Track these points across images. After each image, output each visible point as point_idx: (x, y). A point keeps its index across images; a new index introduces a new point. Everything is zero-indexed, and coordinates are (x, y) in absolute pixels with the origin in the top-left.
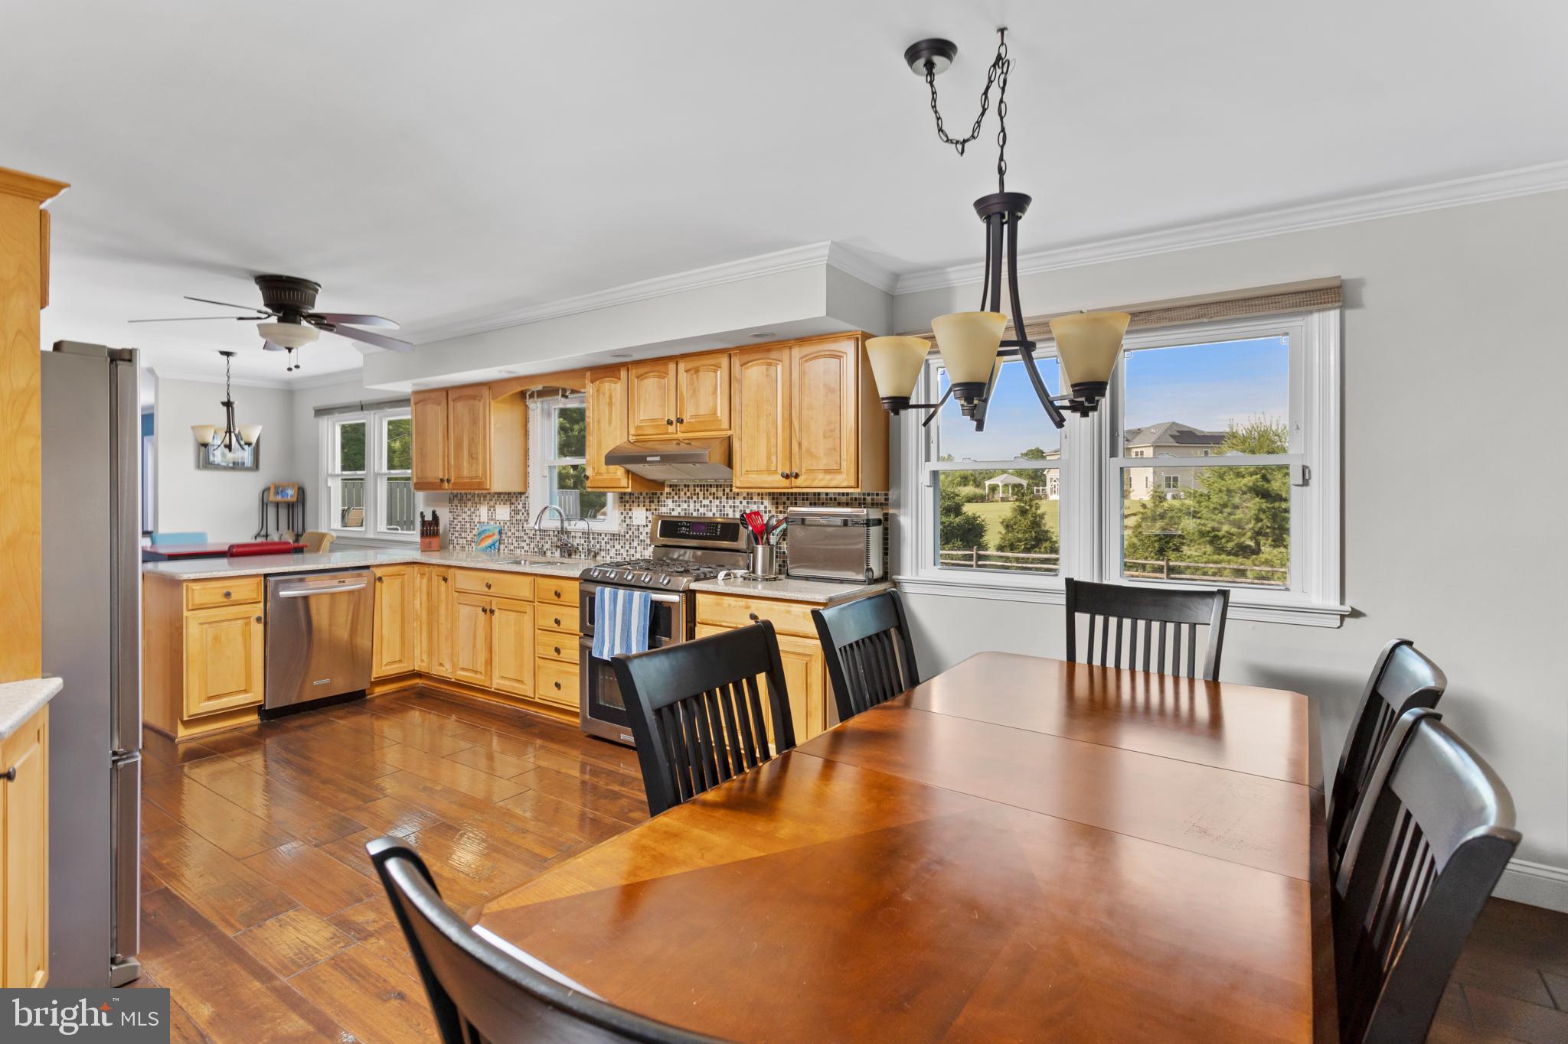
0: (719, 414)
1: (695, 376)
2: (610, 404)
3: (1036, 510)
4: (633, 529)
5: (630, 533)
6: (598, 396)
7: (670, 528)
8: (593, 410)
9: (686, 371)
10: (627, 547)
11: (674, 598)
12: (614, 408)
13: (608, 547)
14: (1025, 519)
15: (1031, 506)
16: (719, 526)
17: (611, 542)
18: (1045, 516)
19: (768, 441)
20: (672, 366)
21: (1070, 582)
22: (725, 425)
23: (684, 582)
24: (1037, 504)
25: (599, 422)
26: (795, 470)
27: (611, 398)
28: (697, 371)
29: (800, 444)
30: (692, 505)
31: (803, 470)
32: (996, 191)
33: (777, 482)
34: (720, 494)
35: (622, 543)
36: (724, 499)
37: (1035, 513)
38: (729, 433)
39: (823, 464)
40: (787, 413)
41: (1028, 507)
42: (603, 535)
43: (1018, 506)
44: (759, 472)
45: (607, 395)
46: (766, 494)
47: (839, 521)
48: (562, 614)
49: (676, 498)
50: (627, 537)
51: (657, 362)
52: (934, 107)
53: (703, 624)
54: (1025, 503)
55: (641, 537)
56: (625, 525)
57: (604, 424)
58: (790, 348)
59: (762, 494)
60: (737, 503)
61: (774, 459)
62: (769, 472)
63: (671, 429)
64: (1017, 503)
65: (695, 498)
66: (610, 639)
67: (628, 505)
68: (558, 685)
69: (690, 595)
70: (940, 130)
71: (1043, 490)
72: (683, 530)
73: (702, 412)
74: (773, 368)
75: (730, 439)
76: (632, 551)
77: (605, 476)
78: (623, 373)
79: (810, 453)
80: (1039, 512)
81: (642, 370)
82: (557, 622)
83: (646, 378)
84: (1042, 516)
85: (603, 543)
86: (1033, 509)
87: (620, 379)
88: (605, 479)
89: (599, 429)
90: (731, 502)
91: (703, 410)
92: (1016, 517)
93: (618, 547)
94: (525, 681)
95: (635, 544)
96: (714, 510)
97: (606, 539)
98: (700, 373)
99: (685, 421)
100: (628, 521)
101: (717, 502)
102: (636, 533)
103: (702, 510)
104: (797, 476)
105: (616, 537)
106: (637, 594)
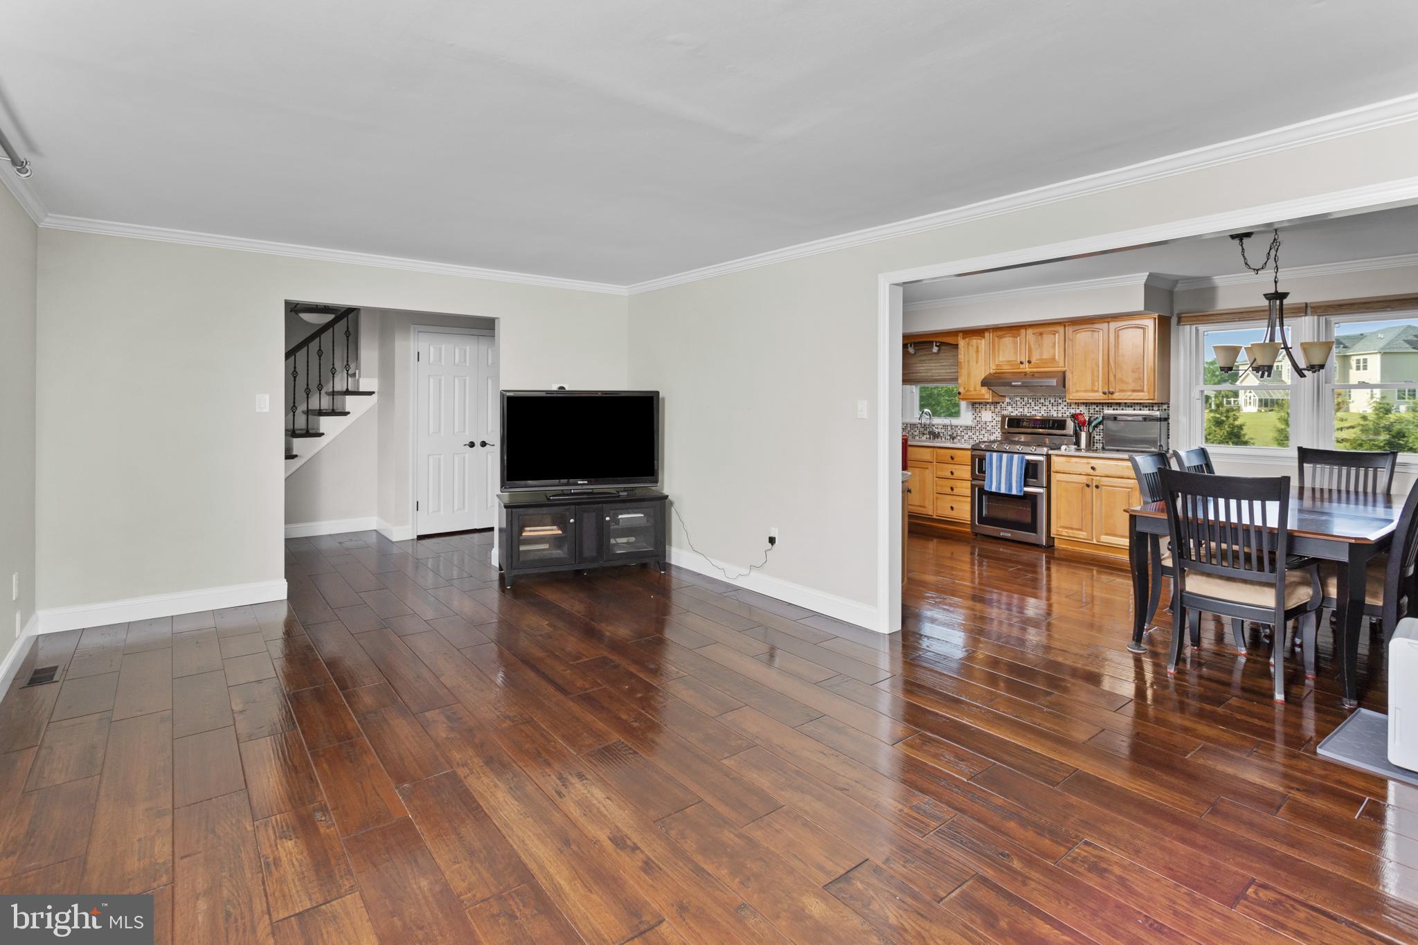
0: (1057, 358)
1: (1039, 337)
2: (977, 351)
3: (1234, 420)
4: (982, 423)
5: (980, 426)
6: (968, 347)
7: (1014, 423)
8: (964, 355)
9: (1033, 334)
10: (977, 434)
11: (1041, 458)
12: (980, 354)
13: (963, 434)
14: (1221, 429)
15: (1227, 417)
16: (1051, 422)
17: (965, 432)
18: (1244, 427)
19: (1093, 374)
20: (1023, 331)
21: (1300, 449)
22: (1062, 364)
23: (1045, 450)
24: (1234, 415)
25: (968, 362)
26: (1111, 390)
27: (977, 348)
28: (1041, 334)
29: (1115, 376)
30: (1026, 410)
31: (1117, 390)
32: (1273, 291)
33: (1098, 396)
34: (1047, 403)
35: (973, 432)
36: (1050, 406)
37: (1232, 425)
38: (1064, 369)
39: (1131, 387)
40: (1106, 358)
41: (1224, 418)
42: (959, 427)
43: (1212, 417)
44: (1086, 391)
45: (975, 347)
46: (1081, 403)
47: (1141, 418)
48: (955, 469)
49: (1014, 405)
50: (977, 428)
51: (1014, 329)
52: (1243, 255)
53: (1057, 472)
54: (1221, 414)
55: (988, 428)
56: (976, 421)
57: (973, 363)
58: (1108, 322)
59: (1078, 403)
60: (1060, 408)
61: (1097, 384)
62: (1093, 391)
63: (1022, 366)
64: (1212, 415)
65: (1028, 405)
66: (997, 482)
67: (978, 410)
68: (952, 508)
69: (1048, 457)
70: (1246, 264)
71: (1235, 401)
72: (1025, 424)
73: (1044, 357)
74: (1096, 334)
75: (1064, 373)
76: (981, 437)
77: (972, 393)
78: (987, 334)
79: (1122, 381)
80: (1237, 423)
81: (1000, 333)
82: (952, 473)
83: (1004, 337)
84: (1241, 427)
85: (959, 432)
86: (1231, 420)
87: (984, 337)
88: (972, 395)
89: (969, 365)
90: (1055, 408)
91: (1046, 356)
92: (1210, 427)
93: (970, 434)
94: (927, 506)
95: (983, 432)
96: (1043, 412)
97: (961, 429)
98: (1044, 336)
99: (1032, 362)
100: (978, 419)
101: (1045, 408)
102: (984, 426)
103: (1033, 413)
104: (1112, 393)
105: (968, 428)
106: (1016, 456)
